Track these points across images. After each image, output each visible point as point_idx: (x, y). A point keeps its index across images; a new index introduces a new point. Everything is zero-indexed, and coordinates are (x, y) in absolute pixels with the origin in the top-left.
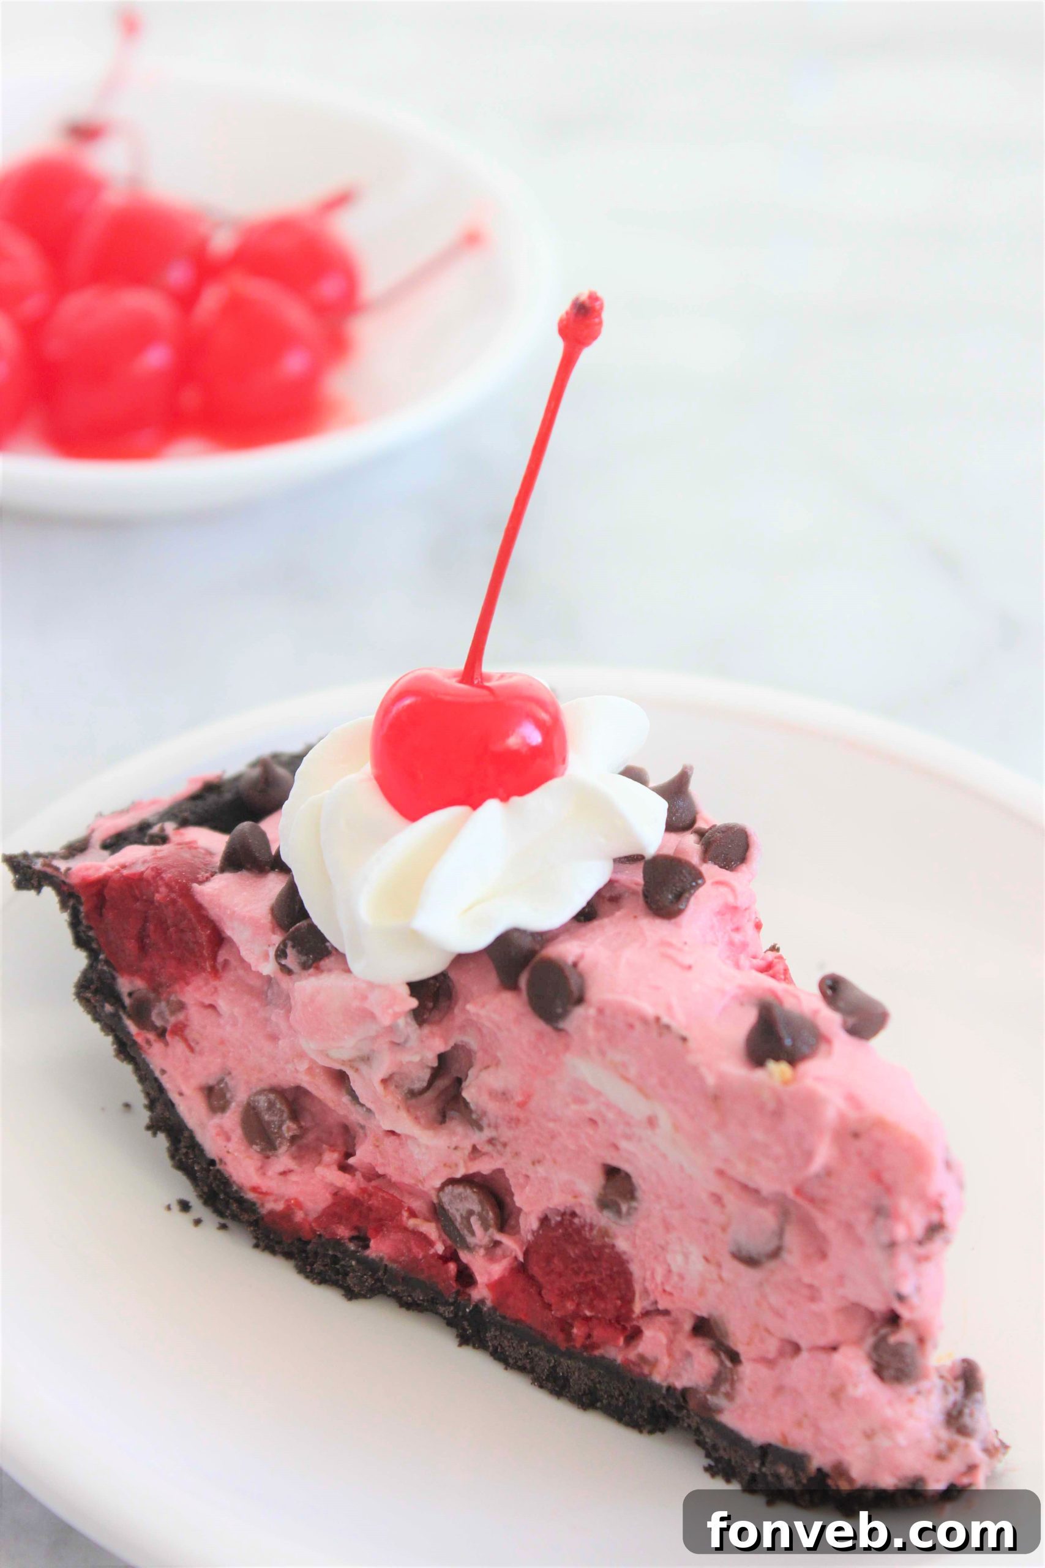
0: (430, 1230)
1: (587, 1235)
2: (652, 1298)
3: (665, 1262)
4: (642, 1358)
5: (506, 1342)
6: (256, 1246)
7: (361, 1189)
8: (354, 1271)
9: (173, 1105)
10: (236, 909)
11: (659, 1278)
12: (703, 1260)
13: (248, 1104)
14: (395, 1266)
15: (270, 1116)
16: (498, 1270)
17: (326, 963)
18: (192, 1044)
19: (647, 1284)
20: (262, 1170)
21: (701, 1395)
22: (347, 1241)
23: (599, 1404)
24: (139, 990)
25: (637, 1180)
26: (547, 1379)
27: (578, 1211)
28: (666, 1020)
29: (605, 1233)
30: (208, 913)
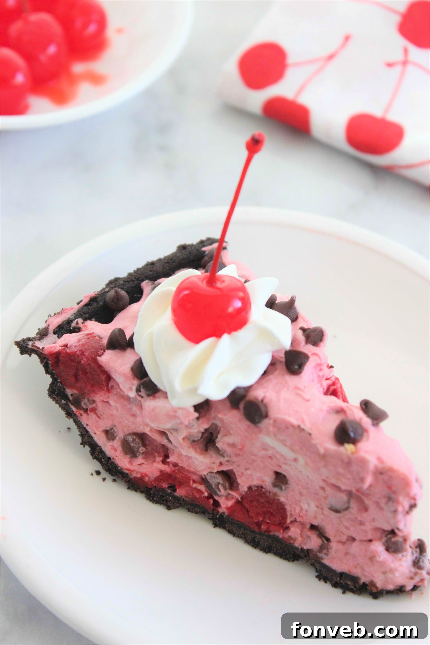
0: (202, 488)
1: (268, 495)
2: (294, 517)
3: (300, 506)
4: (290, 537)
5: (234, 529)
6: (128, 488)
7: (172, 471)
8: (170, 501)
9: (92, 437)
10: (117, 369)
11: (297, 511)
12: (316, 508)
13: (124, 439)
14: (187, 499)
15: (134, 444)
16: (230, 503)
17: (158, 395)
18: (99, 416)
19: (292, 513)
20: (131, 463)
21: (315, 552)
22: (167, 489)
23: (272, 551)
24: (75, 393)
25: (288, 477)
26: (251, 542)
27: (264, 486)
28: (302, 426)
29: (275, 494)
30: (104, 368)
